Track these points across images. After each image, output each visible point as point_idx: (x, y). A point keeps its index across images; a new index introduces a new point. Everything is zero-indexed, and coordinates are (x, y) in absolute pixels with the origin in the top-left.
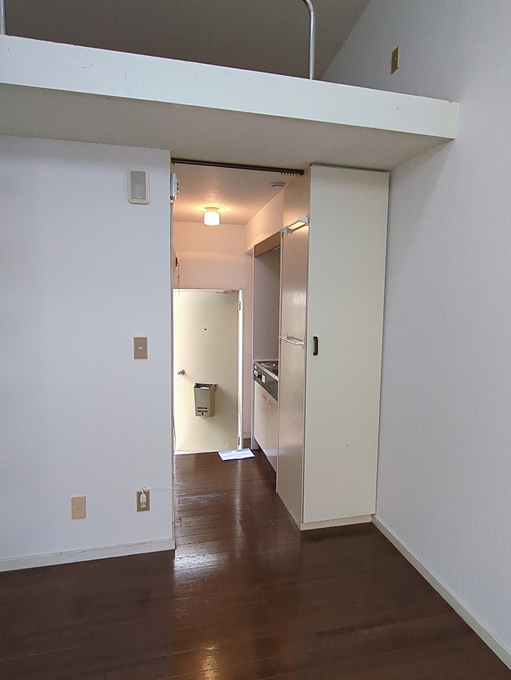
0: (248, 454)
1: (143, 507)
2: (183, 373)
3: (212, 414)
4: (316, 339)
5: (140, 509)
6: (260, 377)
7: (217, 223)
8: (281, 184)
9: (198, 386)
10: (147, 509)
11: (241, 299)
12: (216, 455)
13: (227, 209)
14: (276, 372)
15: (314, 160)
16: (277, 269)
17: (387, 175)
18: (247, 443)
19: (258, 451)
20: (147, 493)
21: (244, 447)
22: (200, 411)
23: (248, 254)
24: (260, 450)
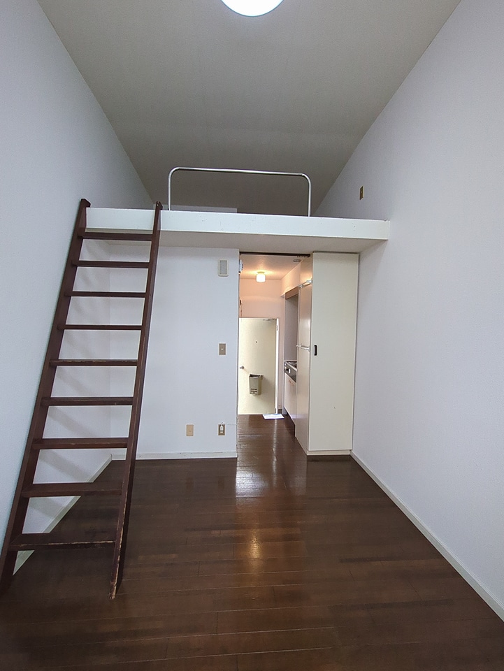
0: (281, 416)
1: (221, 433)
2: (243, 368)
3: (260, 394)
4: (316, 346)
5: (220, 434)
6: (288, 370)
7: (264, 280)
8: (299, 261)
9: (251, 376)
10: (224, 434)
11: (278, 324)
12: (261, 416)
13: (270, 273)
14: (296, 367)
15: (314, 250)
16: (297, 305)
17: (358, 255)
18: (280, 411)
19: (287, 416)
20: (224, 426)
21: (279, 413)
22: (252, 391)
23: (282, 297)
24: (288, 415)
